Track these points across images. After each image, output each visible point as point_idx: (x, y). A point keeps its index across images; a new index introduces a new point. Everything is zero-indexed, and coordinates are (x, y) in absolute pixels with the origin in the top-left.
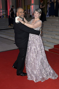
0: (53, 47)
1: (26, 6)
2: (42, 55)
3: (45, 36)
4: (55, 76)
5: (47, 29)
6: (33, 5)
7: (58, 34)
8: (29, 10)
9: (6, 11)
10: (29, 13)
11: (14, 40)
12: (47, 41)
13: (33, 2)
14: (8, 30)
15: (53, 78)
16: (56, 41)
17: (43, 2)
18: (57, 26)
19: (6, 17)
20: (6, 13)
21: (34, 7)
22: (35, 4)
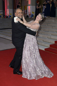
0: (49, 47)
1: (23, 7)
2: (36, 55)
3: (41, 36)
4: (51, 75)
5: (44, 29)
6: (29, 5)
7: (54, 34)
8: (26, 10)
9: (3, 11)
10: (25, 13)
11: (11, 40)
12: (43, 41)
13: (29, 3)
14: (5, 30)
15: (49, 77)
16: (52, 41)
17: (39, 3)
18: (53, 26)
19: (3, 17)
20: (3, 13)
21: (30, 8)
22: (32, 5)
